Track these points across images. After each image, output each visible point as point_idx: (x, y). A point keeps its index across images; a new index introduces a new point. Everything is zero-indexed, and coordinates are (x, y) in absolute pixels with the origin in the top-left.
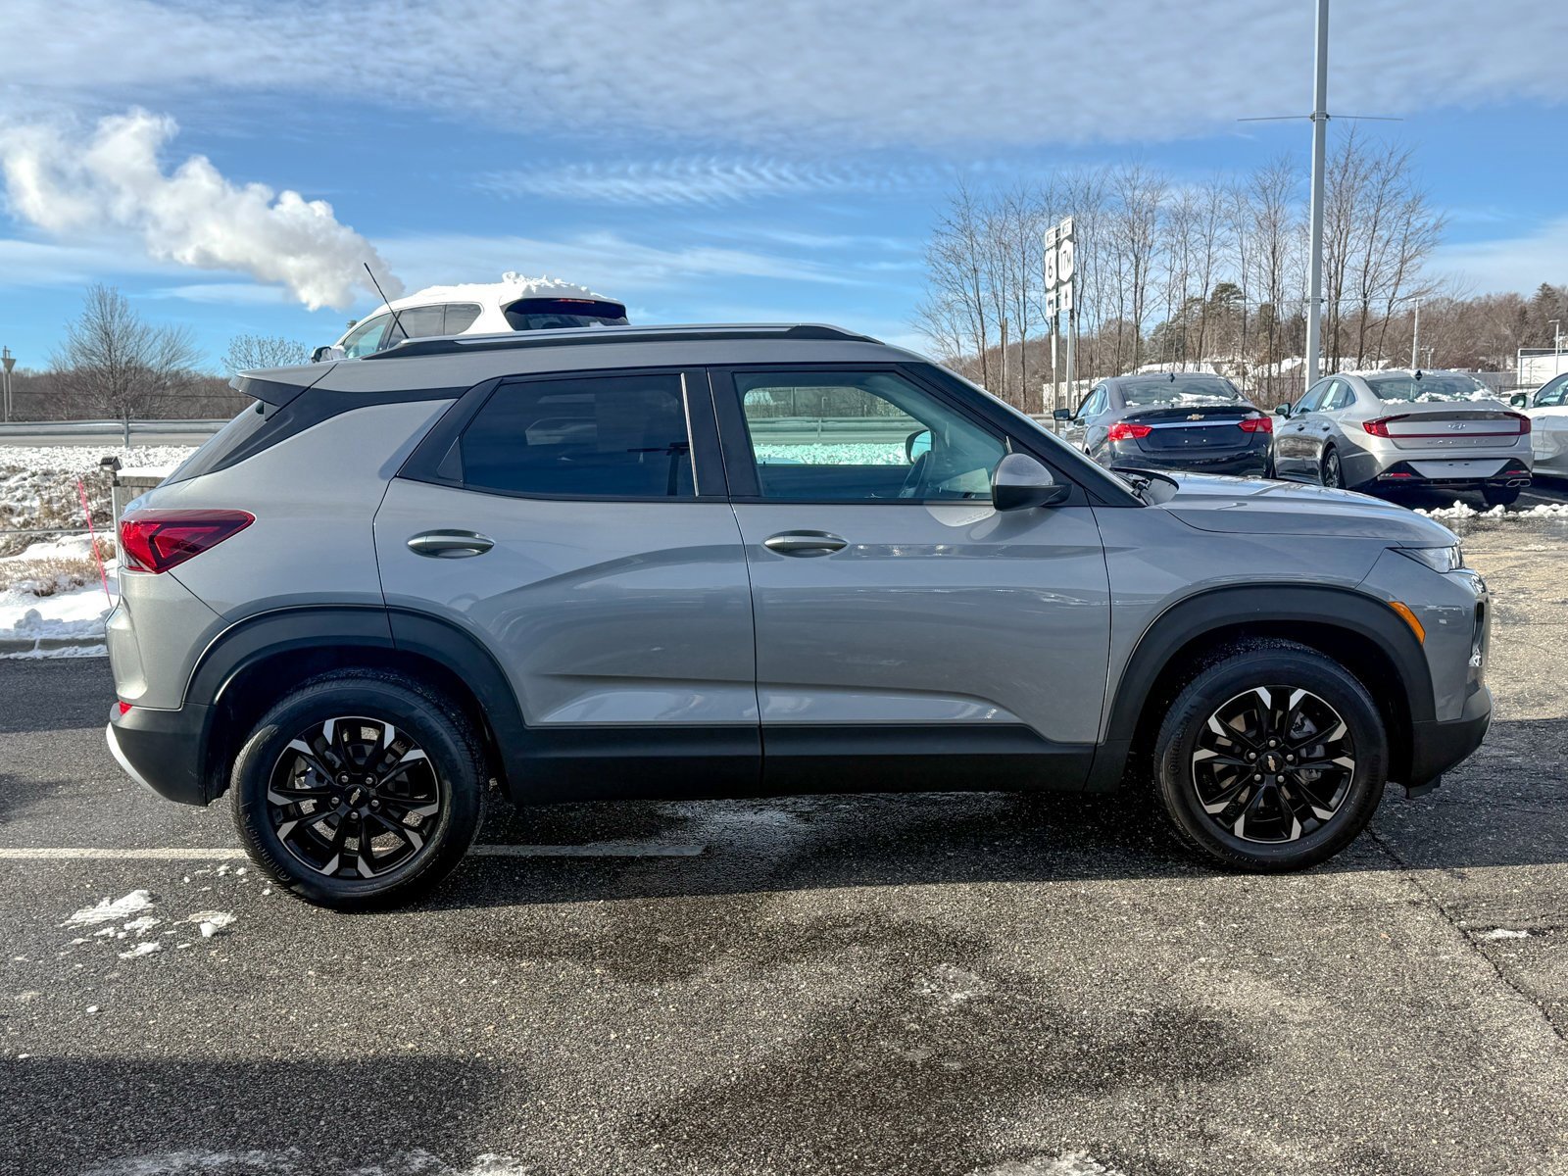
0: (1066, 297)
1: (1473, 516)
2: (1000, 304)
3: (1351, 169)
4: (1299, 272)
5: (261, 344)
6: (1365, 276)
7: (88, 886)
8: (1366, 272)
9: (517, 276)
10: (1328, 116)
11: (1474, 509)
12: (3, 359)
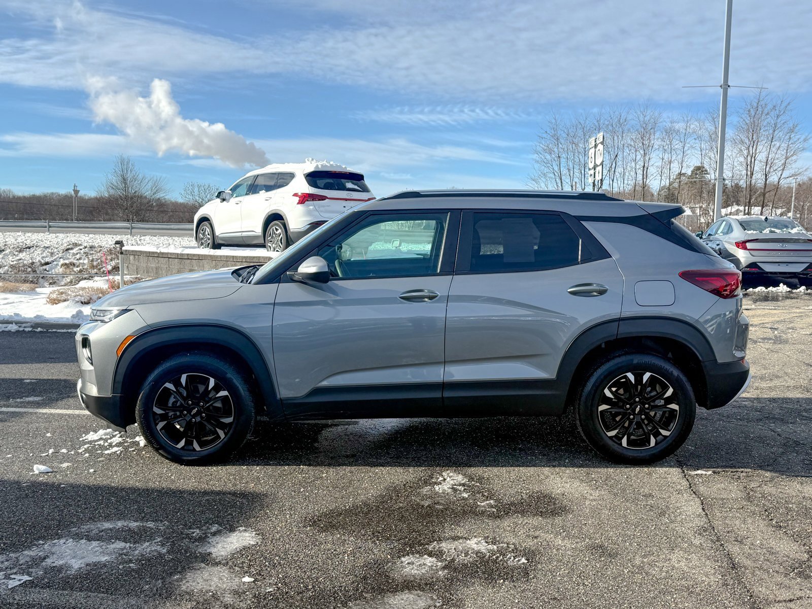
0: (599, 173)
1: (789, 291)
2: (571, 174)
3: (760, 109)
4: (730, 162)
5: (199, 187)
6: (766, 165)
7: (94, 425)
8: (767, 162)
9: (313, 160)
10: (729, 86)
11: (790, 288)
12: (73, 190)
